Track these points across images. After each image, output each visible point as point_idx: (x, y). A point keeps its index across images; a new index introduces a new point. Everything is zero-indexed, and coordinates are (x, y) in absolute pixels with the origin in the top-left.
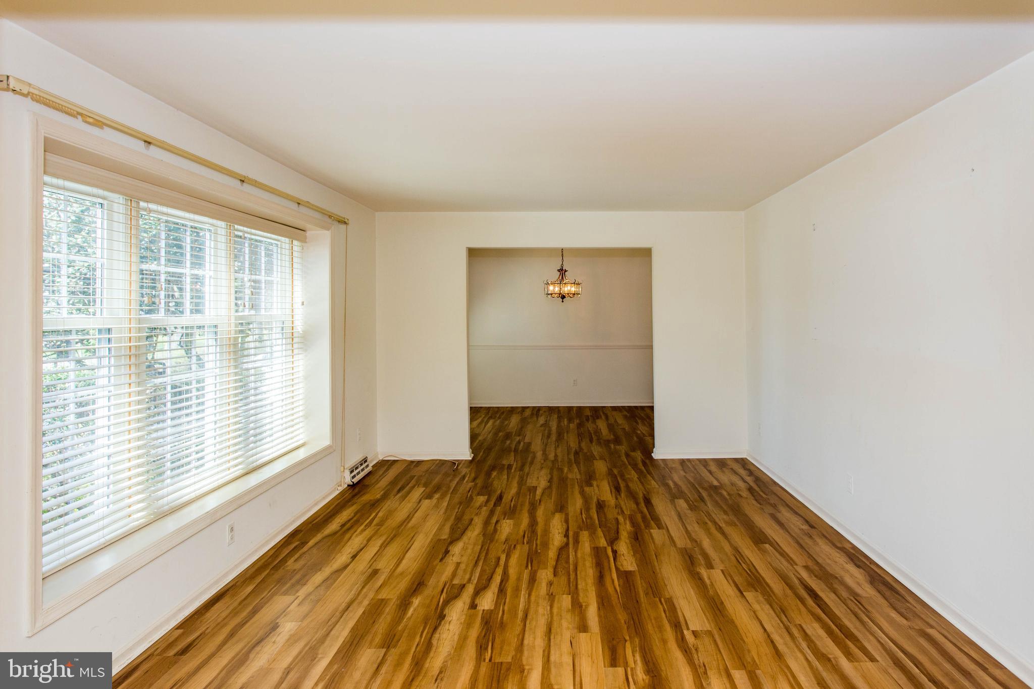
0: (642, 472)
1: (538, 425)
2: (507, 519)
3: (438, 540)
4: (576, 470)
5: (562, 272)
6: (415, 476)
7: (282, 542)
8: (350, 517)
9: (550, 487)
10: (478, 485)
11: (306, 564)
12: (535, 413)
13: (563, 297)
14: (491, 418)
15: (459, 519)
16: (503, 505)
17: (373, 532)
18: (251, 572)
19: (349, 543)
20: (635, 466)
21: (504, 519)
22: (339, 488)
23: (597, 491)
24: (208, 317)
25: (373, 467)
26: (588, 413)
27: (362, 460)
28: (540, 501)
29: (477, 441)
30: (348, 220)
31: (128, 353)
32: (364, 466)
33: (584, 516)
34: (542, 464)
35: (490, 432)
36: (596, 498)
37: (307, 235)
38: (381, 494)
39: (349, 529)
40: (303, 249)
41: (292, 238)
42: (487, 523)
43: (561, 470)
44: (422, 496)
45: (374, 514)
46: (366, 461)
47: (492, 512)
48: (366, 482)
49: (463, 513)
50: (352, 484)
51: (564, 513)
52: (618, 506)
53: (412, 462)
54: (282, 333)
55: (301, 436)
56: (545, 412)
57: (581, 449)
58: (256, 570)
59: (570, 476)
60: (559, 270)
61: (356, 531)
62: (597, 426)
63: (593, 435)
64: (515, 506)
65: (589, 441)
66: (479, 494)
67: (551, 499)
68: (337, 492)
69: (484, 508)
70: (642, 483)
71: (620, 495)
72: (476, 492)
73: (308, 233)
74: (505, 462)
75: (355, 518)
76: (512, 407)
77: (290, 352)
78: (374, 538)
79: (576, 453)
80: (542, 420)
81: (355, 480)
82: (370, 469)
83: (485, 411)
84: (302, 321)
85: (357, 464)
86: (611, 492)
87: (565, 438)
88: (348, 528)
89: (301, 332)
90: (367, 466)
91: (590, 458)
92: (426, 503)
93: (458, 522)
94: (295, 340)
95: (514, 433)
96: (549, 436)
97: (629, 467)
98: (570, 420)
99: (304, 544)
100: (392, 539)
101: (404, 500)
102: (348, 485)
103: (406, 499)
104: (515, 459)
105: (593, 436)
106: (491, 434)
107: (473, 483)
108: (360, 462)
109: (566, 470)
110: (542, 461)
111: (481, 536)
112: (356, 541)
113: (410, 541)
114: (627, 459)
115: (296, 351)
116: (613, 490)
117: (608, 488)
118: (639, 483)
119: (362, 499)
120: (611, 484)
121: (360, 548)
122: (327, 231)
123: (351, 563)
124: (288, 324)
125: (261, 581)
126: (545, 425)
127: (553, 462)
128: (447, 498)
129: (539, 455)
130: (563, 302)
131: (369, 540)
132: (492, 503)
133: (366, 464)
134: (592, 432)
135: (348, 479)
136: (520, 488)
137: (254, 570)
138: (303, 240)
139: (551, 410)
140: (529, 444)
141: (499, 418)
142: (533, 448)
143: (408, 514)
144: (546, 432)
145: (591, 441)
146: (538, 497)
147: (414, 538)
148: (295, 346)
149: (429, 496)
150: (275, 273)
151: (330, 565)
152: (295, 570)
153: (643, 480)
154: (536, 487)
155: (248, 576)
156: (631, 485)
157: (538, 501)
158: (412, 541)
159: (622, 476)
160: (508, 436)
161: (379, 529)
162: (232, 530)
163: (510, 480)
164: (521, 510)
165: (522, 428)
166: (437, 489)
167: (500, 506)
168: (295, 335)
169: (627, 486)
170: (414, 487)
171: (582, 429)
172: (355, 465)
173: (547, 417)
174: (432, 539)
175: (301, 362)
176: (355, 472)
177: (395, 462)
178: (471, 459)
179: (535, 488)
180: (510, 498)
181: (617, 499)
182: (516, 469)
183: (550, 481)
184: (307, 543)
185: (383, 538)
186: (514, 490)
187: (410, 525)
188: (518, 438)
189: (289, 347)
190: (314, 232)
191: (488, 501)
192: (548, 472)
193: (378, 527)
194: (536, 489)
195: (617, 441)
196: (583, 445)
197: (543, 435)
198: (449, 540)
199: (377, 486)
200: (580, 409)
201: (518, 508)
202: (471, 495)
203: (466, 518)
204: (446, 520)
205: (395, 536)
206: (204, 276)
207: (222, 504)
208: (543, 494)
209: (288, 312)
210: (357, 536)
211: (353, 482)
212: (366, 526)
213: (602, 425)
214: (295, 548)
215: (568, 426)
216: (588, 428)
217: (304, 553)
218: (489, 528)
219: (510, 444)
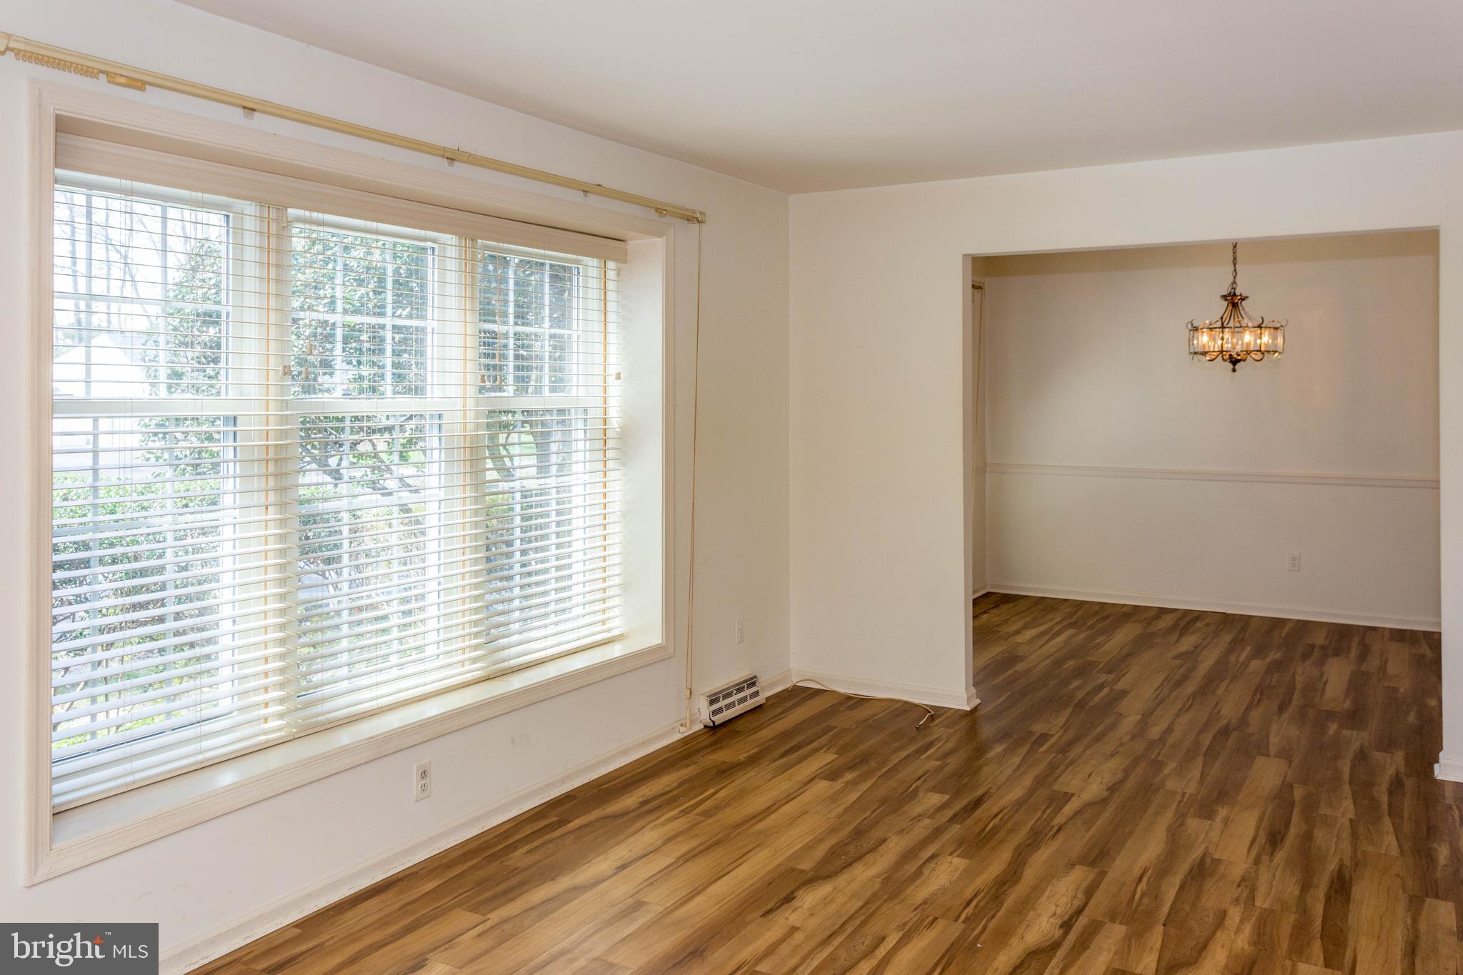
0: (1374, 806)
1: (1174, 652)
2: (958, 856)
3: (791, 868)
4: (1196, 773)
5: (1234, 301)
6: (835, 727)
7: (533, 812)
8: (667, 789)
9: (1103, 802)
10: (948, 769)
11: (541, 861)
12: (1181, 627)
13: (1234, 362)
14: (1071, 625)
15: (858, 833)
16: (969, 822)
17: (686, 826)
18: (453, 855)
19: (632, 839)
20: (1362, 790)
21: (951, 854)
22: (682, 729)
23: (1215, 835)
24: (430, 399)
25: (767, 699)
26: (1320, 639)
27: (744, 682)
28: (1058, 831)
29: (1010, 672)
30: (701, 213)
31: (264, 456)
32: (747, 692)
33: (1143, 885)
34: (1121, 745)
35: (1048, 657)
36: (1203, 847)
37: (628, 247)
38: (750, 753)
39: (652, 811)
40: (619, 275)
41: (604, 257)
42: (908, 855)
43: (1158, 765)
44: (820, 771)
45: (711, 791)
46: (754, 684)
47: (937, 833)
48: (739, 726)
49: (876, 822)
50: (712, 725)
51: (1096, 870)
52: (1248, 883)
53: (849, 698)
54: (585, 430)
55: (616, 623)
56: (1207, 625)
57: (1243, 721)
58: (463, 854)
59: (1170, 784)
60: (1224, 297)
61: (657, 818)
62: (1322, 674)
63: (1296, 692)
64: (995, 830)
65: (1276, 707)
66: (934, 789)
67: (1088, 830)
68: (678, 737)
69: (927, 821)
70: (1354, 834)
71: (1272, 854)
72: (931, 783)
73: (631, 245)
74: (1038, 728)
75: (675, 793)
76: (1136, 607)
77: (599, 466)
78: (679, 839)
79: (1225, 732)
80: (1187, 643)
81: (719, 719)
82: (760, 700)
83: (1068, 610)
84: (618, 409)
85: (728, 689)
86: (1253, 842)
87: (1219, 692)
88: (648, 809)
89: (618, 430)
90: (757, 694)
91: (1252, 748)
92: (822, 786)
93: (854, 840)
94: (610, 444)
95: (1101, 666)
96: (1179, 684)
97: (1347, 788)
98: (1259, 652)
99: (563, 822)
100: (708, 848)
101: (781, 774)
102: (706, 727)
103: (786, 774)
104: (1064, 725)
105: (1295, 697)
106: (1049, 660)
107: (938, 763)
108: (737, 685)
109: (1171, 766)
110: (1126, 738)
111: (879, 880)
112: (648, 836)
113: (737, 860)
114: (1352, 768)
115: (610, 464)
116: (1262, 838)
117: (1250, 832)
118: (1346, 834)
119: (711, 757)
120: (1265, 822)
121: (645, 852)
122: (657, 239)
123: (610, 877)
124: (595, 413)
125: (457, 876)
126: (1191, 657)
127: (1152, 744)
128: (865, 786)
129: (1128, 724)
130: (1234, 370)
131: (670, 840)
132: (949, 813)
133: (753, 690)
134: (1299, 686)
135: (704, 714)
136: (1032, 791)
137: (461, 852)
138: (622, 259)
139: (1226, 620)
140: (1124, 693)
141: (1091, 627)
142: (1124, 706)
143: (768, 804)
144: (1182, 670)
145: (1282, 708)
146: (1059, 819)
147: (748, 855)
148: (610, 454)
149: (832, 774)
150: (575, 323)
151: (573, 875)
152: (517, 868)
153: (1361, 830)
154: (1073, 795)
155: (445, 861)
156: (1319, 834)
157: (1055, 829)
158: (742, 860)
159: (1310, 805)
160: (1082, 671)
161: (701, 822)
162: (424, 774)
163: (1022, 769)
164: (1002, 841)
165: (1128, 655)
166: (863, 759)
167: (961, 823)
168: (609, 434)
169: (1308, 837)
170: (817, 750)
171: (1276, 675)
172: (724, 690)
173: (1204, 639)
174: (779, 865)
175: (617, 484)
176: (722, 703)
177: (818, 692)
178: (969, 709)
179: (1068, 797)
180: (995, 810)
181: (1257, 861)
182: (1052, 746)
183: (1112, 789)
184: (569, 822)
185: (694, 843)
186: (1016, 793)
187: (760, 826)
188: (1103, 678)
189: (599, 455)
190: (637, 243)
191: (944, 806)
192: (1123, 767)
193: (702, 818)
194: (1069, 800)
195: (1355, 717)
196: (1256, 715)
197: (1167, 678)
198: (811, 873)
199: (753, 737)
200: (1304, 627)
201: (998, 836)
202: (917, 788)
203: (876, 834)
204: (832, 831)
205: (717, 843)
206: (423, 330)
207: (403, 727)
208: (1077, 813)
209: (598, 392)
210: (652, 829)
211: (714, 722)
212: (681, 811)
213: (1337, 675)
214: (546, 826)
215: (1246, 665)
216: (1294, 675)
217: (551, 841)
218: (907, 867)
219: (1078, 688)
